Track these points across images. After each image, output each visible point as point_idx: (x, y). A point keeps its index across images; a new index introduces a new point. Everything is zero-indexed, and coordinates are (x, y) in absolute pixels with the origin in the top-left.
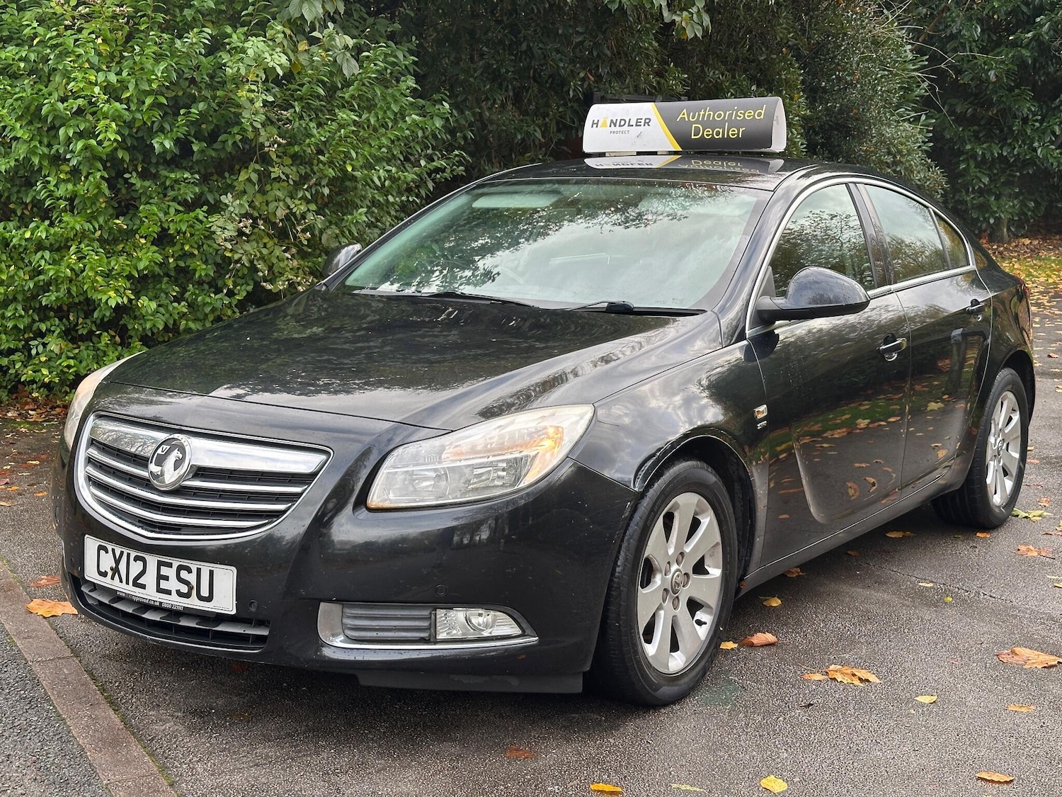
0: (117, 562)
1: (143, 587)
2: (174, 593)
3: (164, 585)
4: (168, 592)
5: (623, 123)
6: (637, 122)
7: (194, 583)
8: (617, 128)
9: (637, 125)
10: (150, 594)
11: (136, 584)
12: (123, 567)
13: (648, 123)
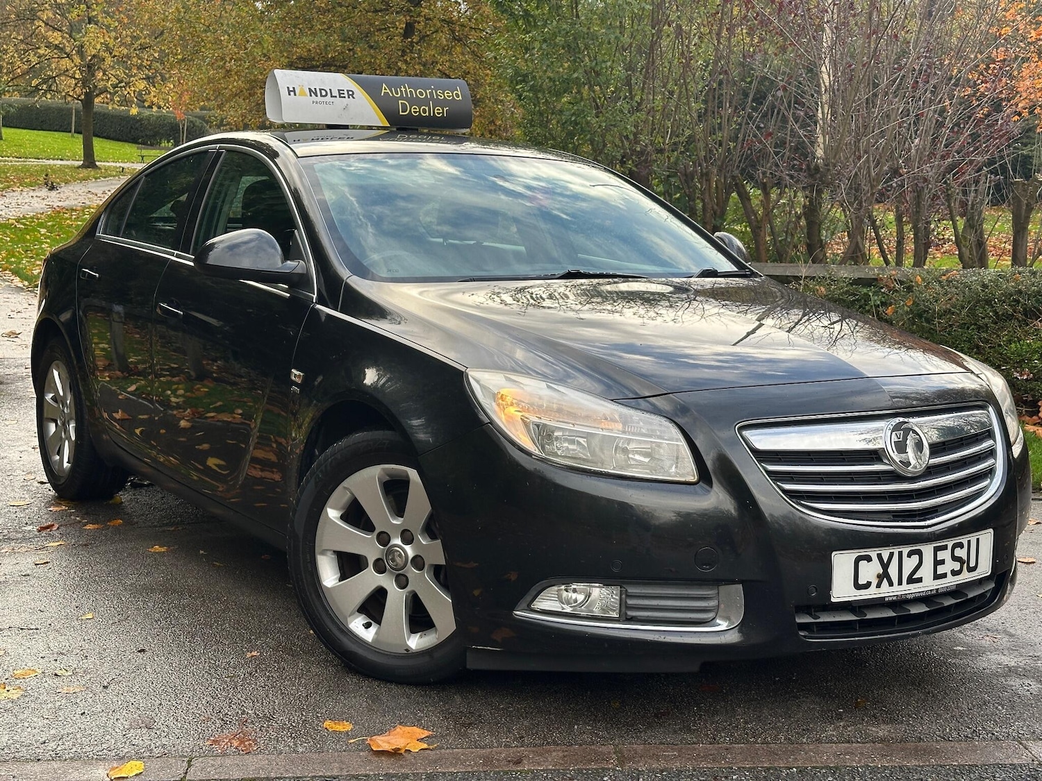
0: (885, 566)
1: (920, 580)
2: (949, 574)
3: (941, 570)
4: (944, 575)
5: (324, 93)
6: (340, 94)
7: (965, 558)
8: (319, 99)
9: (340, 97)
10: (929, 584)
11: (911, 580)
12: (893, 570)
13: (352, 95)
